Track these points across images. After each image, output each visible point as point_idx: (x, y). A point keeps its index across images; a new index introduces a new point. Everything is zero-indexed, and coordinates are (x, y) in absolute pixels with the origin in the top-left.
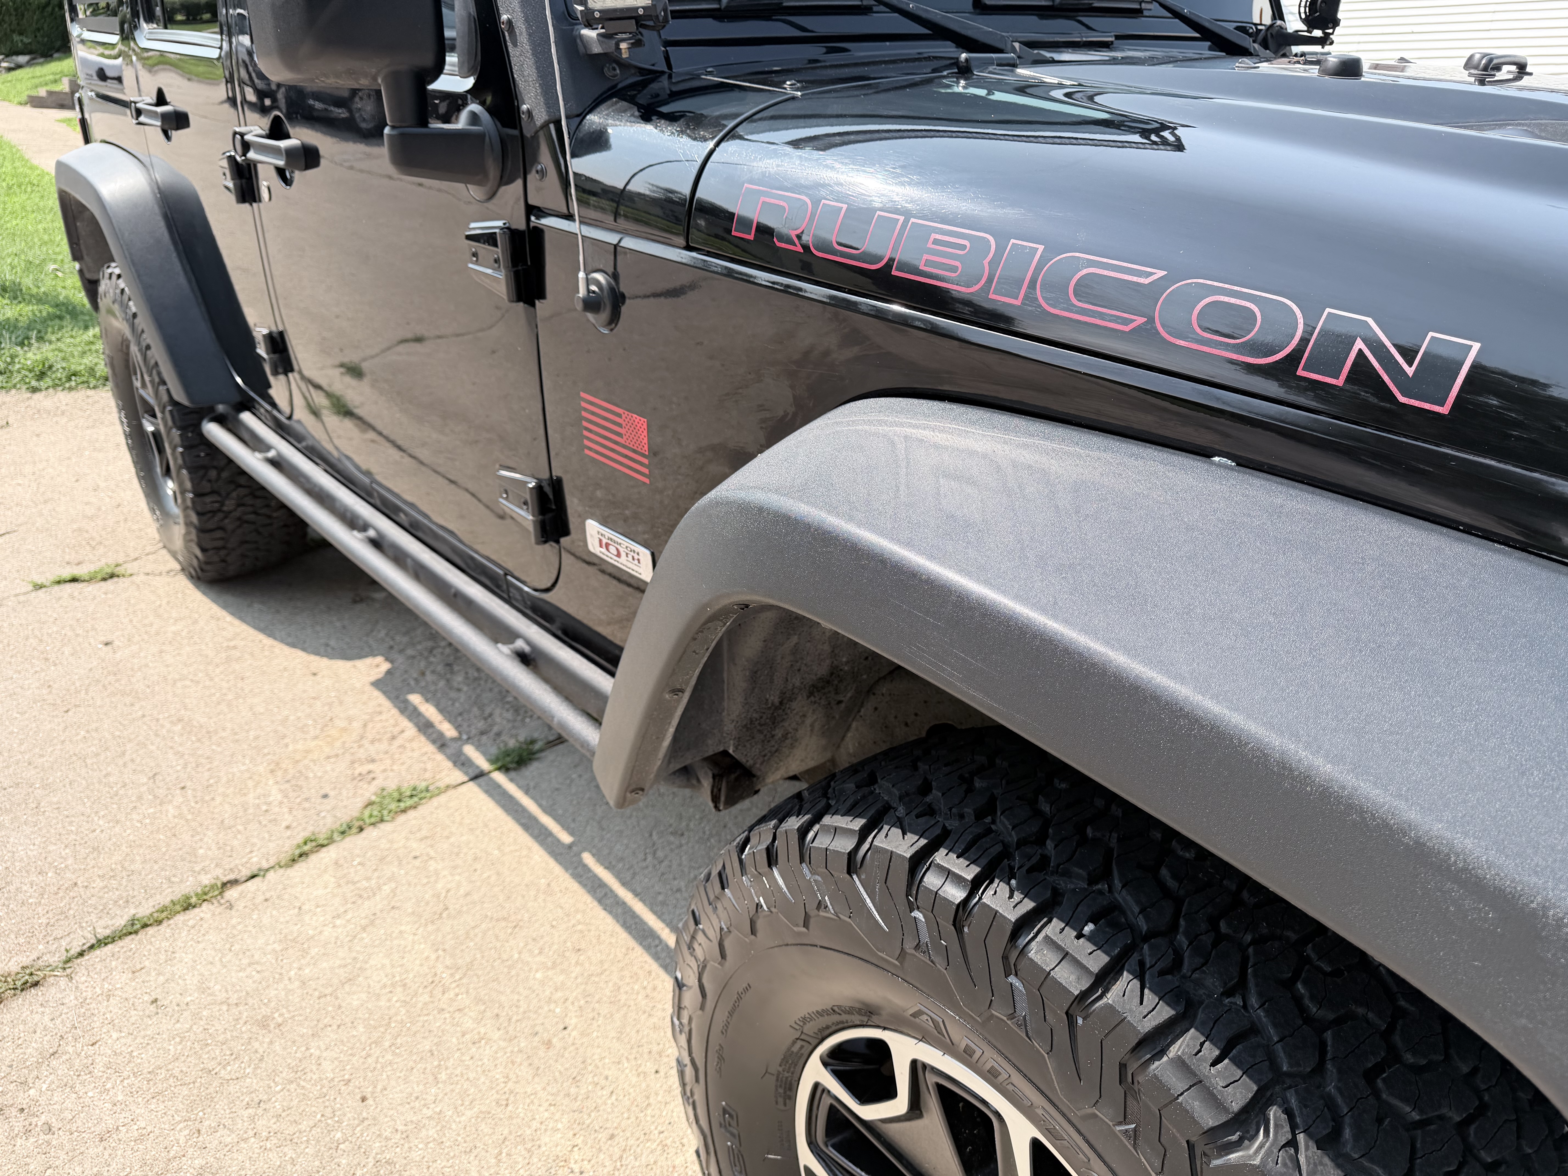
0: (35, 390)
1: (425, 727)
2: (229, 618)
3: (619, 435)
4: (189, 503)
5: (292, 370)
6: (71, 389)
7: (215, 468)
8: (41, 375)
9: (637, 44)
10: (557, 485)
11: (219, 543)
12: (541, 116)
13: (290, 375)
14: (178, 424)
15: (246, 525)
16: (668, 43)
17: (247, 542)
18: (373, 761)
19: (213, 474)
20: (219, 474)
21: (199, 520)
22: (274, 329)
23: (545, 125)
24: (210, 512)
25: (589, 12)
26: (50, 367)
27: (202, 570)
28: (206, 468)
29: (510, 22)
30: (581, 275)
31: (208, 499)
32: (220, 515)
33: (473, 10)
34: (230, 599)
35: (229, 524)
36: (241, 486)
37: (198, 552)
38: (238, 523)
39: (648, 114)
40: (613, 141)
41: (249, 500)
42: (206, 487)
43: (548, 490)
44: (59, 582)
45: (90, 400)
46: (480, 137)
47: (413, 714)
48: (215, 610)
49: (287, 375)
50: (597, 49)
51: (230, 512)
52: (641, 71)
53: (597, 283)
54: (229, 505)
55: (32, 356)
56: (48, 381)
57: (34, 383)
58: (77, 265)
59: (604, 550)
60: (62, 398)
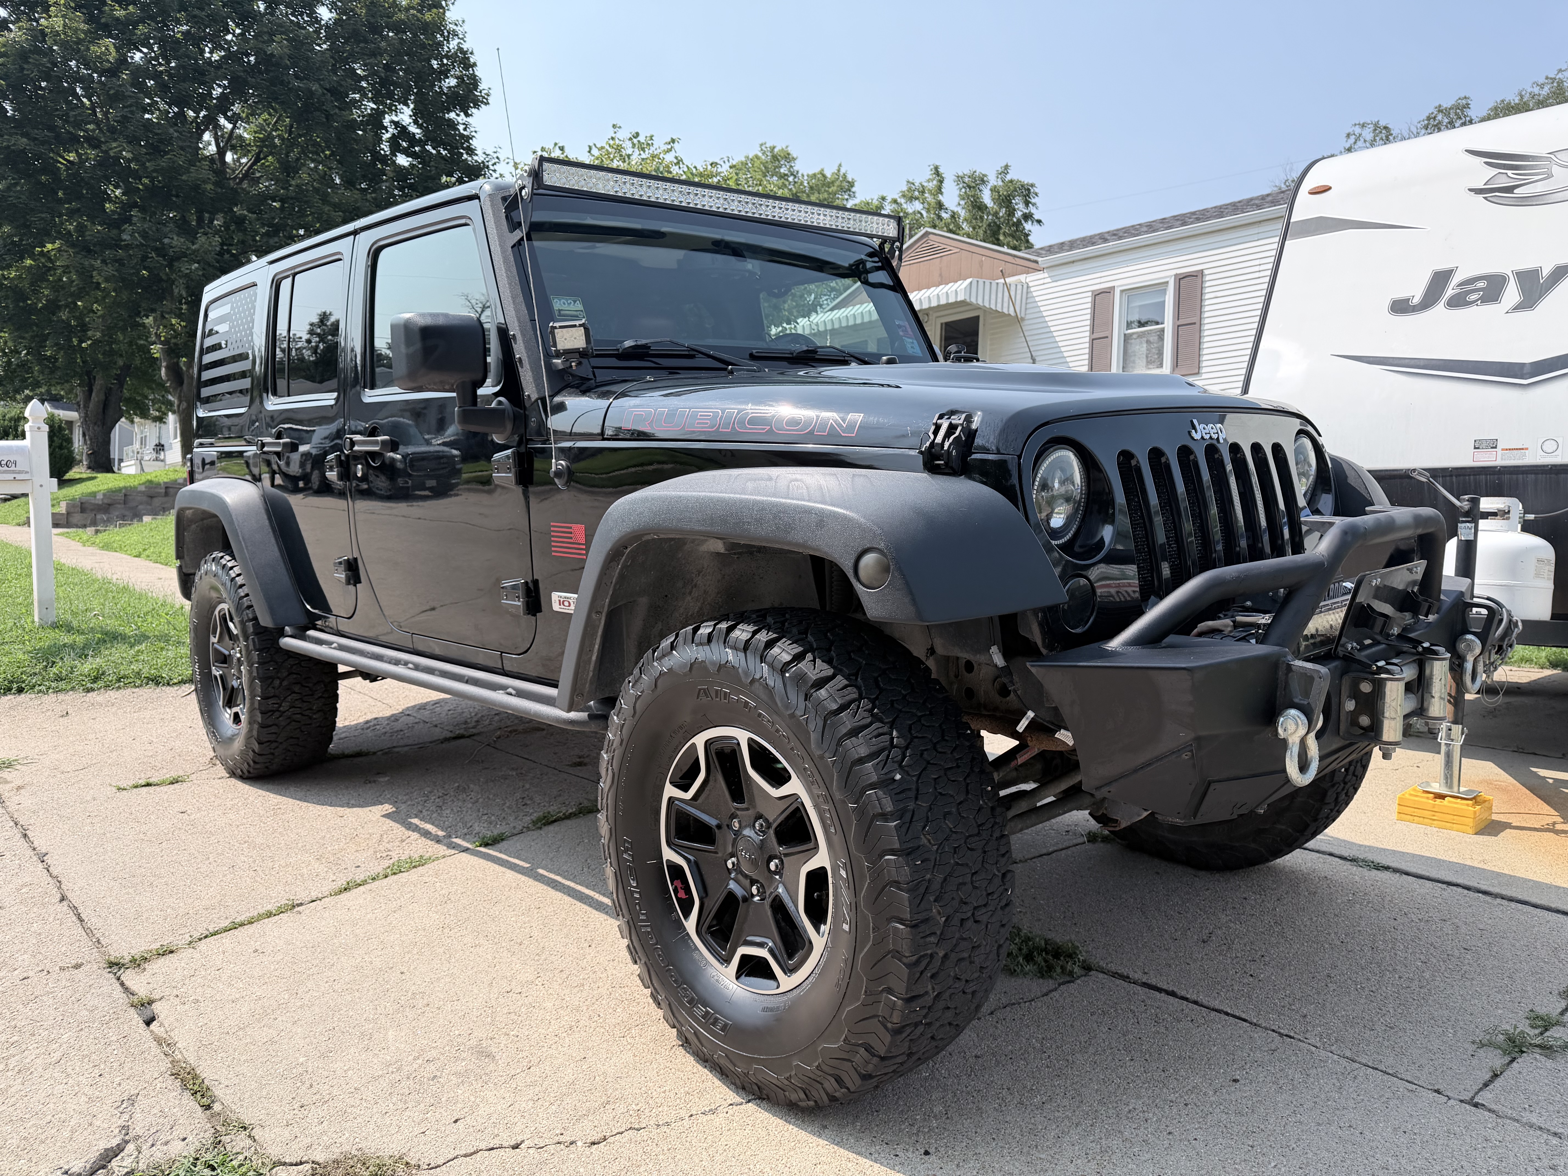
0: (89, 690)
1: (426, 834)
2: (272, 795)
3: (571, 538)
4: (256, 705)
5: (360, 582)
6: (119, 688)
7: (278, 678)
8: (95, 679)
9: (579, 364)
10: (536, 582)
11: (272, 737)
12: (534, 396)
13: (358, 585)
14: (257, 647)
15: (293, 723)
16: (593, 368)
17: (292, 738)
18: (389, 851)
19: (277, 682)
20: (281, 683)
21: (262, 718)
22: (351, 557)
23: (536, 400)
24: (270, 711)
25: (557, 351)
26: (103, 674)
27: (254, 762)
28: (272, 678)
29: (520, 358)
30: (554, 461)
31: (271, 701)
32: (277, 714)
33: (501, 356)
34: (270, 787)
35: (282, 721)
36: (294, 692)
37: (256, 746)
38: (289, 721)
39: (584, 392)
40: (568, 407)
41: (298, 704)
42: (271, 691)
43: (531, 585)
44: (136, 787)
45: (135, 695)
46: (503, 411)
47: (416, 829)
48: (261, 792)
49: (355, 585)
50: (561, 367)
51: (284, 712)
52: (582, 378)
53: (562, 465)
54: (285, 706)
55: (87, 666)
56: (100, 683)
57: (89, 685)
58: (178, 563)
59: (562, 606)
60: (112, 694)
